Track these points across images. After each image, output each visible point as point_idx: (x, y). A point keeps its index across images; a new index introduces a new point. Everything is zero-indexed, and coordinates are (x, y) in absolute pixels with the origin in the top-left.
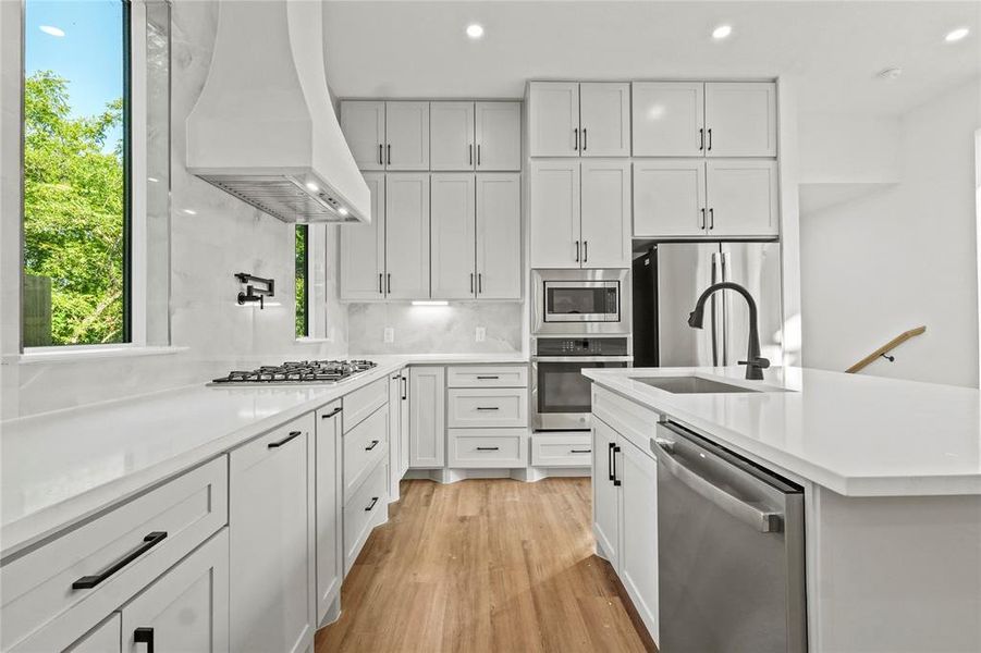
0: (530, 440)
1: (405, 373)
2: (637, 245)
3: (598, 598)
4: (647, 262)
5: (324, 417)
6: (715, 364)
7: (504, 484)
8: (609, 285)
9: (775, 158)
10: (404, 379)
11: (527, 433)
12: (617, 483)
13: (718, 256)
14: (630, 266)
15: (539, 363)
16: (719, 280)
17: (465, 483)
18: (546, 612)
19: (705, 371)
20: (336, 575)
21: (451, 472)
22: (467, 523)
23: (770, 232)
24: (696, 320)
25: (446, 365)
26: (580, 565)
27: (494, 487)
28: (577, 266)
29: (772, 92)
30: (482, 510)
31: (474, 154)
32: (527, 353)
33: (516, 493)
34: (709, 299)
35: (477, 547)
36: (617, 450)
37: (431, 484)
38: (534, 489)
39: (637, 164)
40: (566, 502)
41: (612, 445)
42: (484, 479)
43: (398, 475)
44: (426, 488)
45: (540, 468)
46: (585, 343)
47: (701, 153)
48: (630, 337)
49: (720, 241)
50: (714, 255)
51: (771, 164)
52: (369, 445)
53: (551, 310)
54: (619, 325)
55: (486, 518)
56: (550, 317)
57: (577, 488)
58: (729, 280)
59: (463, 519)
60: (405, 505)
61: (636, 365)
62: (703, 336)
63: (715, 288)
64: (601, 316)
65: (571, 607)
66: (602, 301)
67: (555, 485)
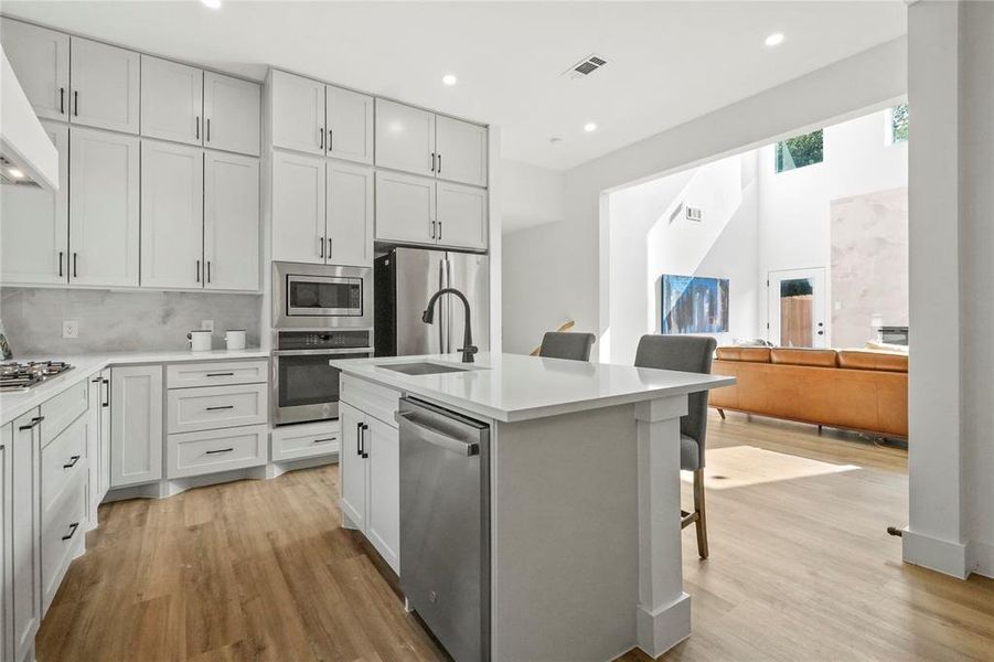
0: (270, 438)
1: (106, 375)
2: (378, 247)
3: (347, 560)
4: (387, 262)
5: (21, 428)
6: (442, 352)
7: (239, 486)
8: (352, 282)
9: (486, 188)
10: (106, 382)
11: (265, 430)
12: (365, 456)
13: (444, 262)
14: (372, 266)
15: (280, 357)
16: (445, 287)
17: (189, 493)
18: (299, 585)
19: (433, 357)
20: (33, 615)
21: (171, 484)
22: (199, 532)
23: (481, 246)
24: (428, 317)
25: (164, 364)
26: (328, 538)
27: (228, 492)
28: (322, 261)
29: (485, 135)
30: (216, 516)
31: (203, 129)
32: (268, 347)
33: (256, 492)
34: (438, 300)
35: (215, 550)
36: (365, 427)
37: (142, 502)
38: (275, 485)
39: (378, 172)
40: (310, 489)
41: (360, 425)
42: (215, 485)
43: (97, 497)
44: (136, 507)
45: (281, 463)
46: (327, 336)
47: (432, 174)
48: (371, 329)
49: (446, 250)
50: (441, 262)
51: (483, 191)
52: (68, 462)
53: (295, 304)
54: (361, 319)
55: (222, 522)
56: (292, 310)
57: (321, 475)
58: (453, 286)
59: (193, 529)
60: (110, 530)
61: (377, 355)
62: (432, 330)
63: (442, 292)
64: (345, 311)
65: (322, 574)
66: (345, 295)
67: (298, 477)
